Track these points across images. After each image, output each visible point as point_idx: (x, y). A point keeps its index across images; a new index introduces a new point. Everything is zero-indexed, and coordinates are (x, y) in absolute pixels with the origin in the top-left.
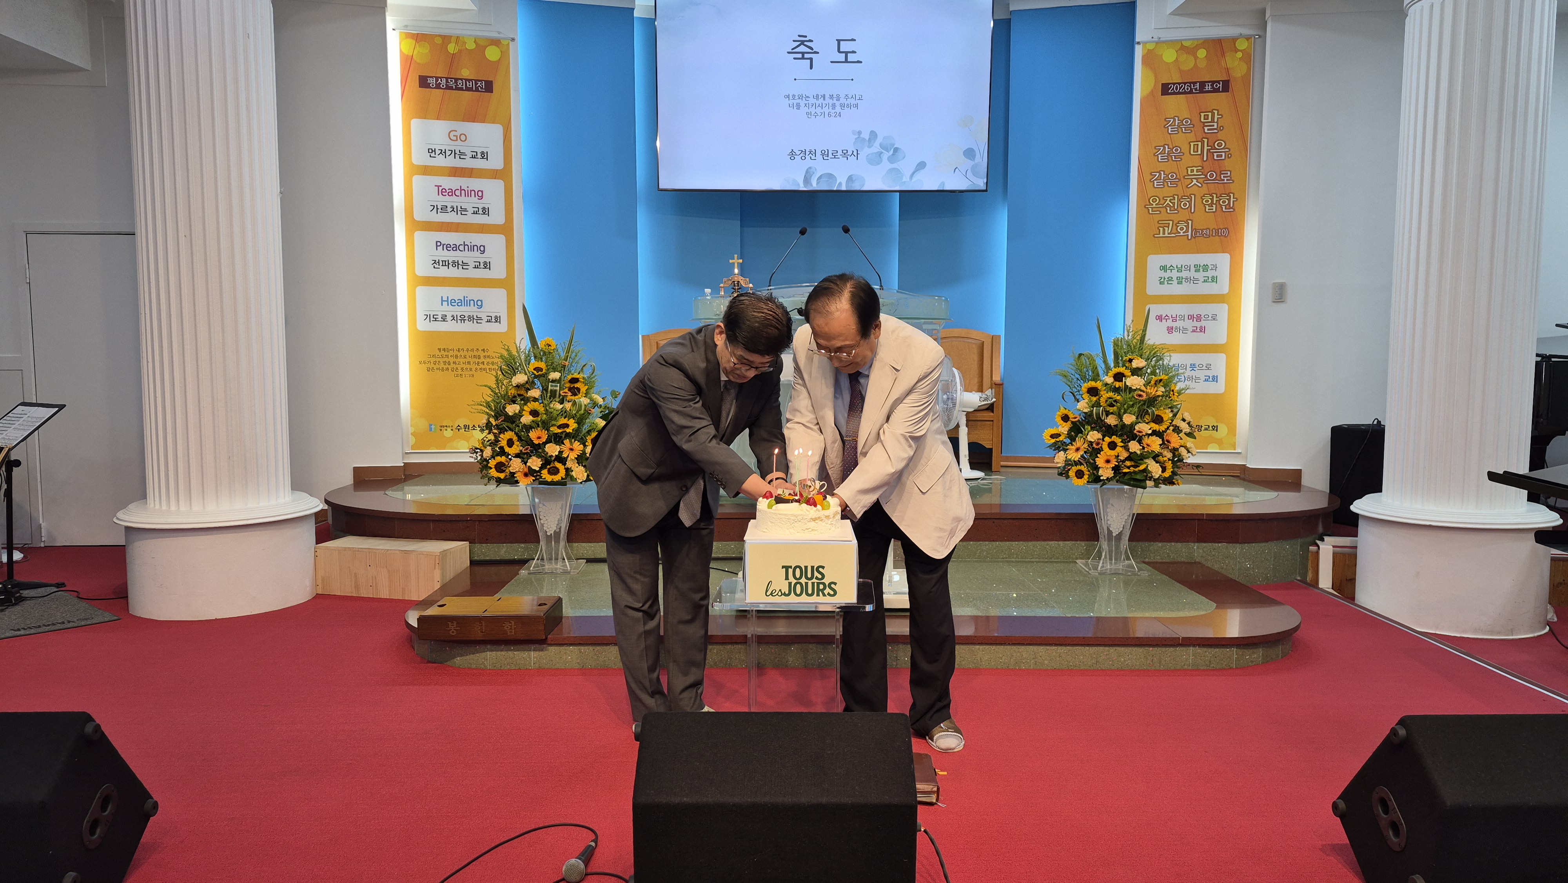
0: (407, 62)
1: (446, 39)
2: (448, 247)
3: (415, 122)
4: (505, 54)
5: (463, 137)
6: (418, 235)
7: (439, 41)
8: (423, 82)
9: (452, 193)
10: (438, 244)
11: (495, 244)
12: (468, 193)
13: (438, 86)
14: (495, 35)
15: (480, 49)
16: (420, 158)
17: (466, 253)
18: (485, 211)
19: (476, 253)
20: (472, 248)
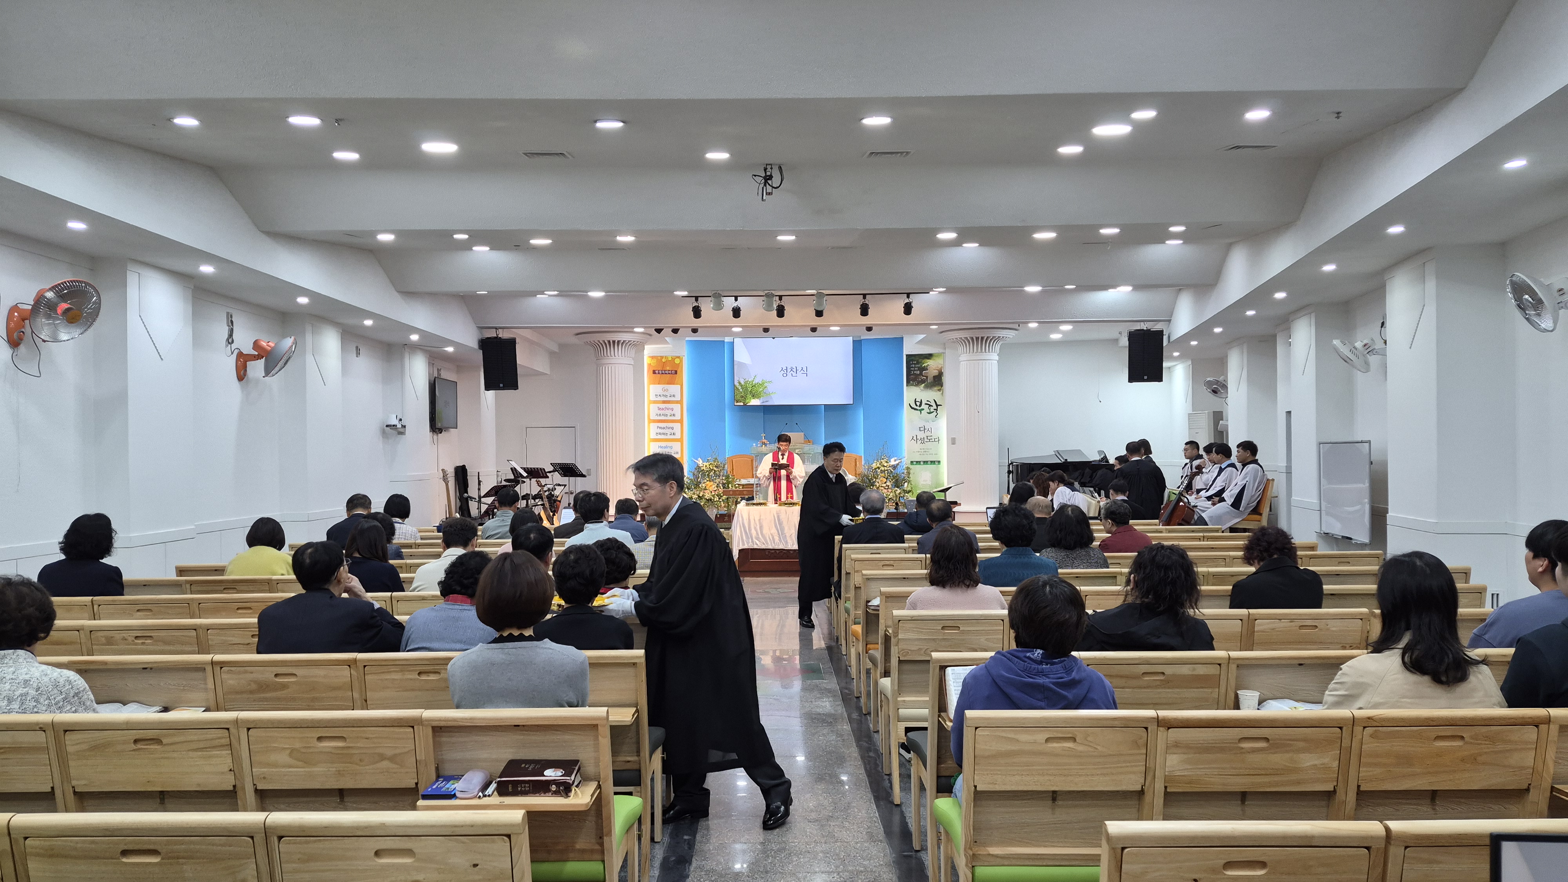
0: (649, 365)
1: (662, 357)
2: (661, 428)
3: (652, 386)
4: (681, 361)
5: (666, 390)
6: (651, 424)
7: (659, 358)
8: (654, 372)
9: (663, 409)
10: (658, 427)
11: (677, 426)
12: (668, 409)
13: (659, 373)
14: (679, 355)
15: (673, 359)
16: (653, 398)
17: (667, 430)
18: (674, 415)
19: (671, 430)
20: (669, 428)
